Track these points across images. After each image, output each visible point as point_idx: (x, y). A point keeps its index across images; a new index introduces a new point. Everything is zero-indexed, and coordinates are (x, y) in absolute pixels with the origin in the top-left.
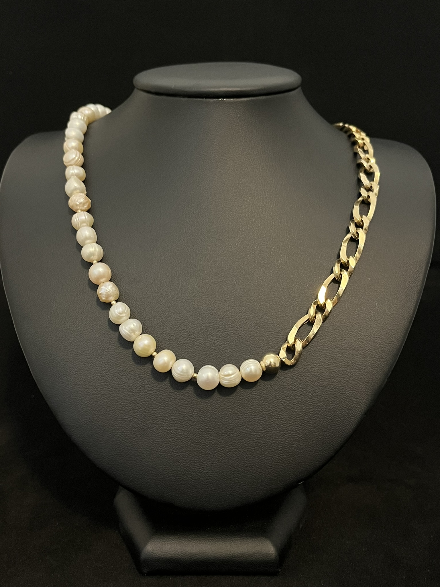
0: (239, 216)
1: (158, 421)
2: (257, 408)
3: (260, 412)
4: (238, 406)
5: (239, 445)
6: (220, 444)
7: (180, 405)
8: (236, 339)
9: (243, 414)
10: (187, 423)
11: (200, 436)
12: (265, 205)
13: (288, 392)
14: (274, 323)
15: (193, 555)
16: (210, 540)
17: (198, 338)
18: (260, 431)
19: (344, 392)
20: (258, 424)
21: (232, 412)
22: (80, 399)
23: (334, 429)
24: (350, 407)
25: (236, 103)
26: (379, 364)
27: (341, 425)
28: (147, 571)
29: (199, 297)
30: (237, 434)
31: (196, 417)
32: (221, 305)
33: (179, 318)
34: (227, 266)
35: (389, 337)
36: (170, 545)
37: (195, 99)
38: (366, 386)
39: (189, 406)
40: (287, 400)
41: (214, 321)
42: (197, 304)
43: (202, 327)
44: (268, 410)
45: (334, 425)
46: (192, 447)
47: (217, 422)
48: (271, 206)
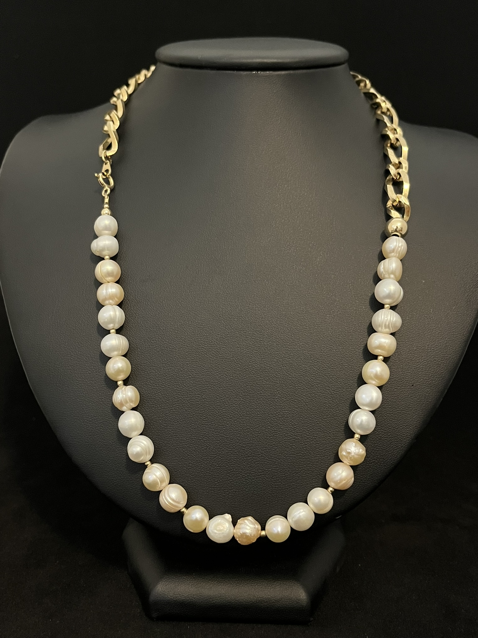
0: (273, 206)
1: (173, 440)
2: (289, 429)
3: (293, 433)
4: (267, 426)
5: (267, 471)
6: (244, 469)
7: (199, 422)
8: (266, 348)
9: (272, 435)
10: (207, 444)
11: (222, 460)
12: (302, 195)
13: (325, 410)
14: (311, 331)
15: (211, 598)
16: (232, 581)
17: (222, 346)
18: (292, 456)
19: (391, 412)
20: (289, 447)
21: (260, 432)
22: (83, 413)
23: (379, 455)
24: (398, 430)
25: (272, 76)
26: (433, 381)
27: (388, 450)
28: (157, 615)
29: (224, 299)
30: (264, 458)
31: (216, 437)
32: (249, 308)
33: (200, 322)
34: (257, 263)
35: (445, 349)
36: (184, 586)
37: (225, 72)
38: (417, 406)
39: (210, 424)
40: (323, 420)
41: (241, 326)
42: (221, 306)
43: (226, 333)
44: (301, 431)
45: (379, 451)
46: (212, 472)
47: (242, 443)
48: (310, 196)
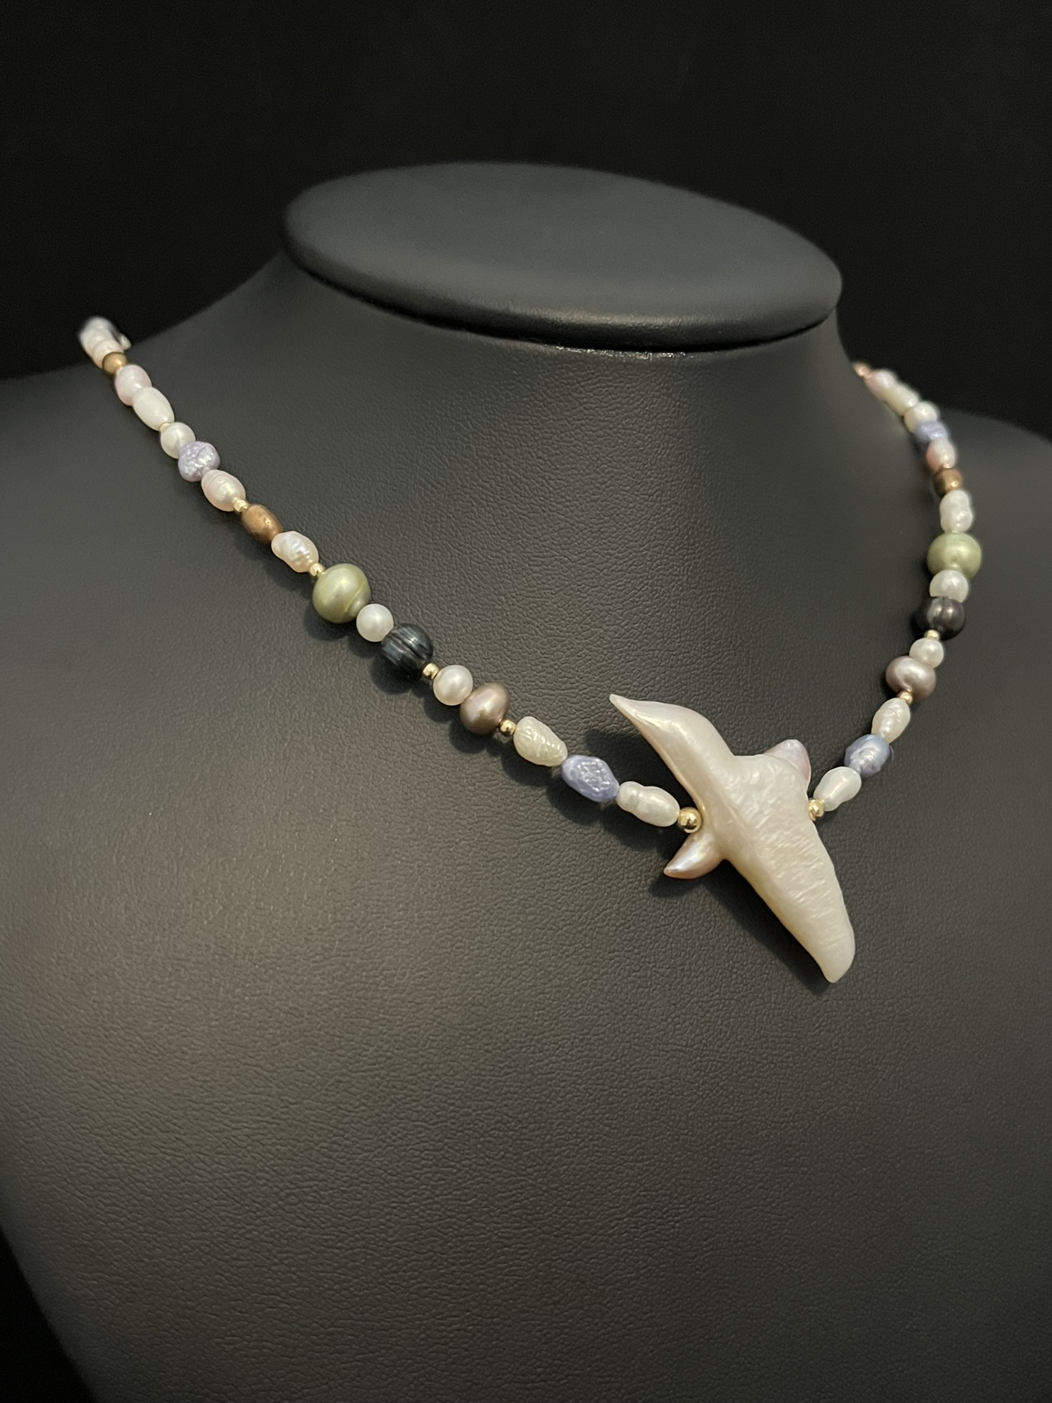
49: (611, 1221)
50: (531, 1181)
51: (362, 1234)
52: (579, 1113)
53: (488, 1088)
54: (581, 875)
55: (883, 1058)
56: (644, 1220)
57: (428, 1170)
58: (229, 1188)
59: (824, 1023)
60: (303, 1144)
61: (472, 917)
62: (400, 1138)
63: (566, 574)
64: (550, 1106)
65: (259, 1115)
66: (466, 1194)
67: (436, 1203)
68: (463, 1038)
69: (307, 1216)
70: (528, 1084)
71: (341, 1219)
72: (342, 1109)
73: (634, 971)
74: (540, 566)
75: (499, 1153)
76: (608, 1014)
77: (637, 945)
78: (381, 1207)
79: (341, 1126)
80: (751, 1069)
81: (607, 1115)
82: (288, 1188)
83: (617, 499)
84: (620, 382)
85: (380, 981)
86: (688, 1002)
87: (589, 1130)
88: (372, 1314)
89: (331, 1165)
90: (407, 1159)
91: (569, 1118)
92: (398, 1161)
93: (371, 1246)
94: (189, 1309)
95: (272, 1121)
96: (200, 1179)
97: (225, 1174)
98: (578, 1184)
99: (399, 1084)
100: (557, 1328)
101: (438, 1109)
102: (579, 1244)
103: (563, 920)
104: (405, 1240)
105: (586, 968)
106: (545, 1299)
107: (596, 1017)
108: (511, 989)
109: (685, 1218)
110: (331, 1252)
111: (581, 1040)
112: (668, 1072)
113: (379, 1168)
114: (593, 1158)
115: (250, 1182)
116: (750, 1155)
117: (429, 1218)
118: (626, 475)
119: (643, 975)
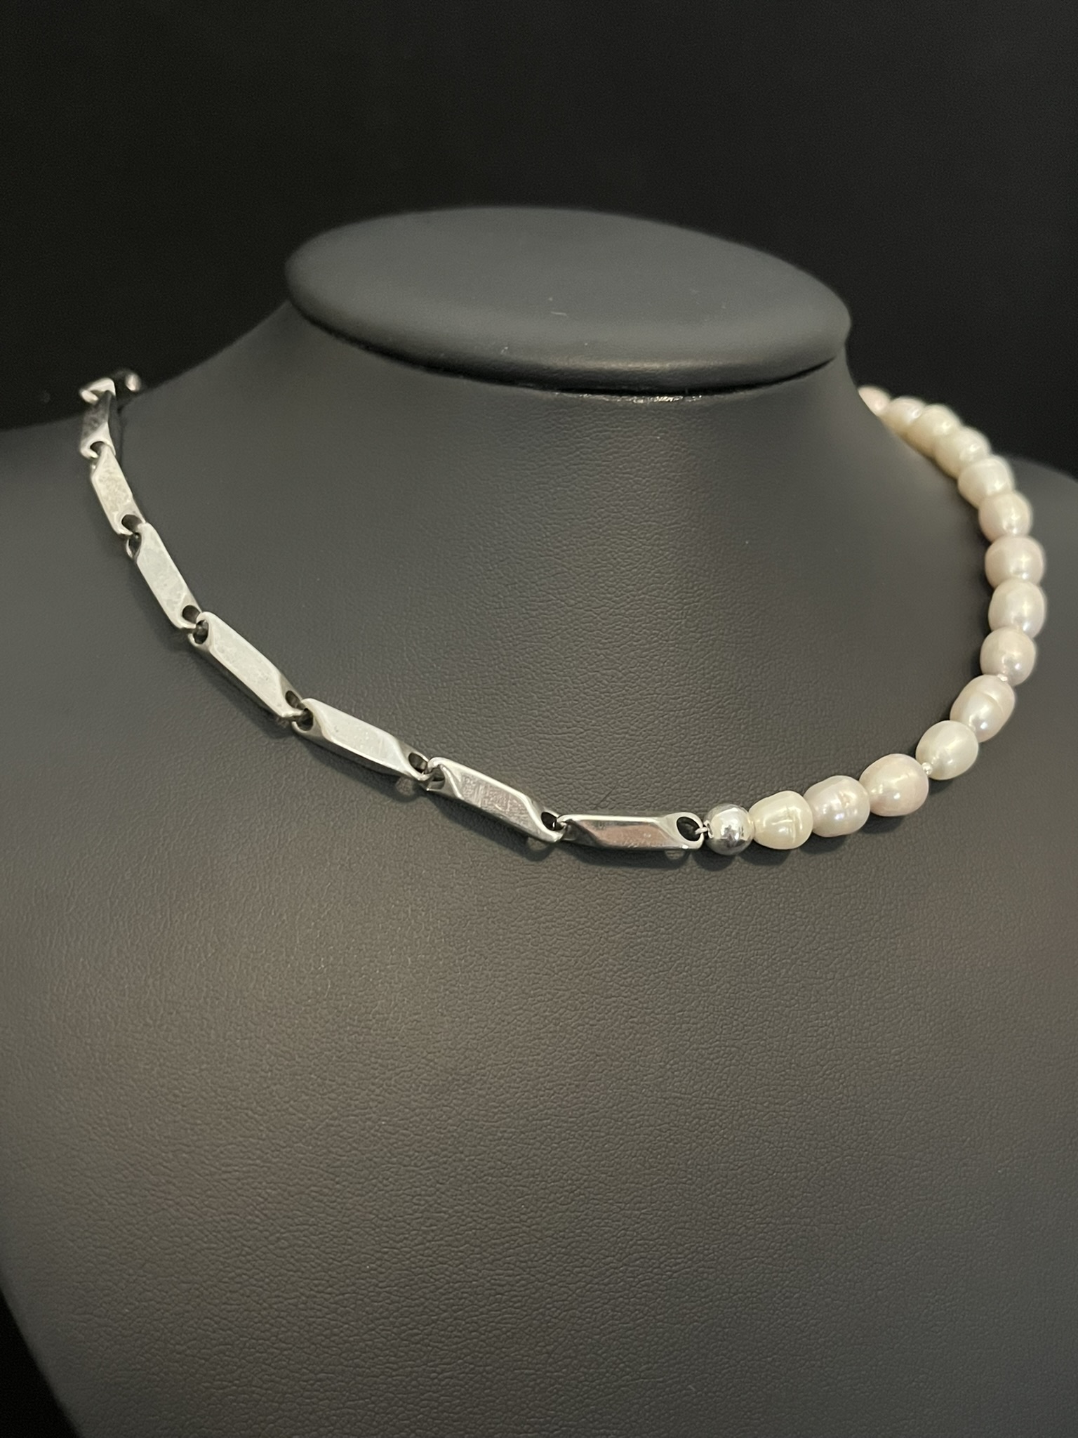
49: (607, 1270)
50: (524, 1228)
51: (353, 1279)
52: (575, 1160)
53: (480, 1133)
54: (577, 920)
55: (889, 1109)
56: (641, 1270)
57: (421, 1215)
58: (219, 1232)
59: (827, 1072)
60: (293, 1188)
61: (465, 961)
62: (390, 1182)
63: (562, 618)
64: (545, 1152)
65: (249, 1158)
66: (457, 1240)
67: (428, 1248)
68: (456, 1083)
69: (297, 1260)
70: (523, 1129)
71: (330, 1264)
72: (333, 1153)
73: (632, 1017)
74: (537, 610)
75: (492, 1199)
76: (604, 1060)
77: (635, 991)
78: (372, 1252)
79: (331, 1170)
80: (752, 1117)
81: (603, 1163)
82: (278, 1232)
83: (614, 542)
84: (617, 427)
85: (373, 1025)
86: (687, 1049)
87: (585, 1177)
88: (363, 1360)
89: (322, 1210)
90: (398, 1204)
91: (564, 1164)
92: (390, 1206)
93: (361, 1292)
94: (180, 1353)
95: (262, 1164)
96: (190, 1222)
97: (215, 1218)
98: (572, 1232)
99: (390, 1129)
100: (551, 1378)
101: (430, 1154)
102: (574, 1293)
103: (558, 965)
104: (396, 1285)
105: (582, 1014)
106: (538, 1348)
107: (592, 1063)
108: (506, 1034)
109: (684, 1268)
110: (322, 1297)
111: (577, 1086)
112: (667, 1120)
113: (370, 1213)
114: (589, 1205)
115: (240, 1225)
116: (751, 1205)
117: (421, 1263)
118: (623, 520)
119: (641, 1020)
